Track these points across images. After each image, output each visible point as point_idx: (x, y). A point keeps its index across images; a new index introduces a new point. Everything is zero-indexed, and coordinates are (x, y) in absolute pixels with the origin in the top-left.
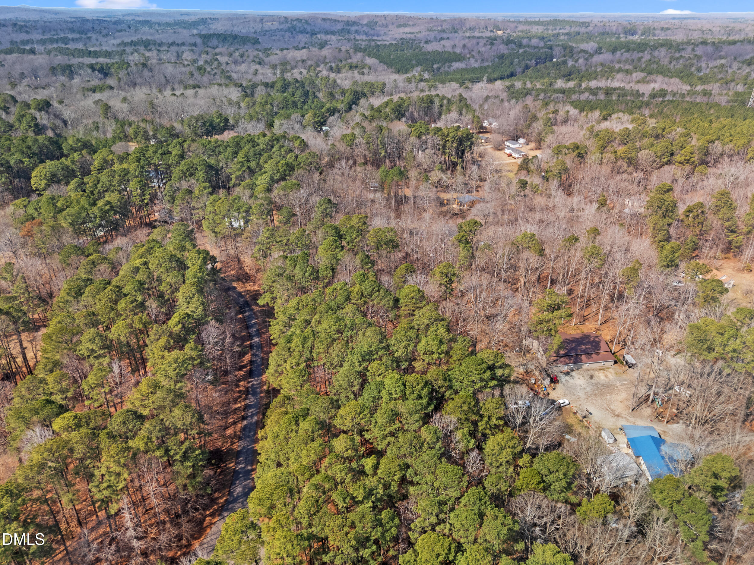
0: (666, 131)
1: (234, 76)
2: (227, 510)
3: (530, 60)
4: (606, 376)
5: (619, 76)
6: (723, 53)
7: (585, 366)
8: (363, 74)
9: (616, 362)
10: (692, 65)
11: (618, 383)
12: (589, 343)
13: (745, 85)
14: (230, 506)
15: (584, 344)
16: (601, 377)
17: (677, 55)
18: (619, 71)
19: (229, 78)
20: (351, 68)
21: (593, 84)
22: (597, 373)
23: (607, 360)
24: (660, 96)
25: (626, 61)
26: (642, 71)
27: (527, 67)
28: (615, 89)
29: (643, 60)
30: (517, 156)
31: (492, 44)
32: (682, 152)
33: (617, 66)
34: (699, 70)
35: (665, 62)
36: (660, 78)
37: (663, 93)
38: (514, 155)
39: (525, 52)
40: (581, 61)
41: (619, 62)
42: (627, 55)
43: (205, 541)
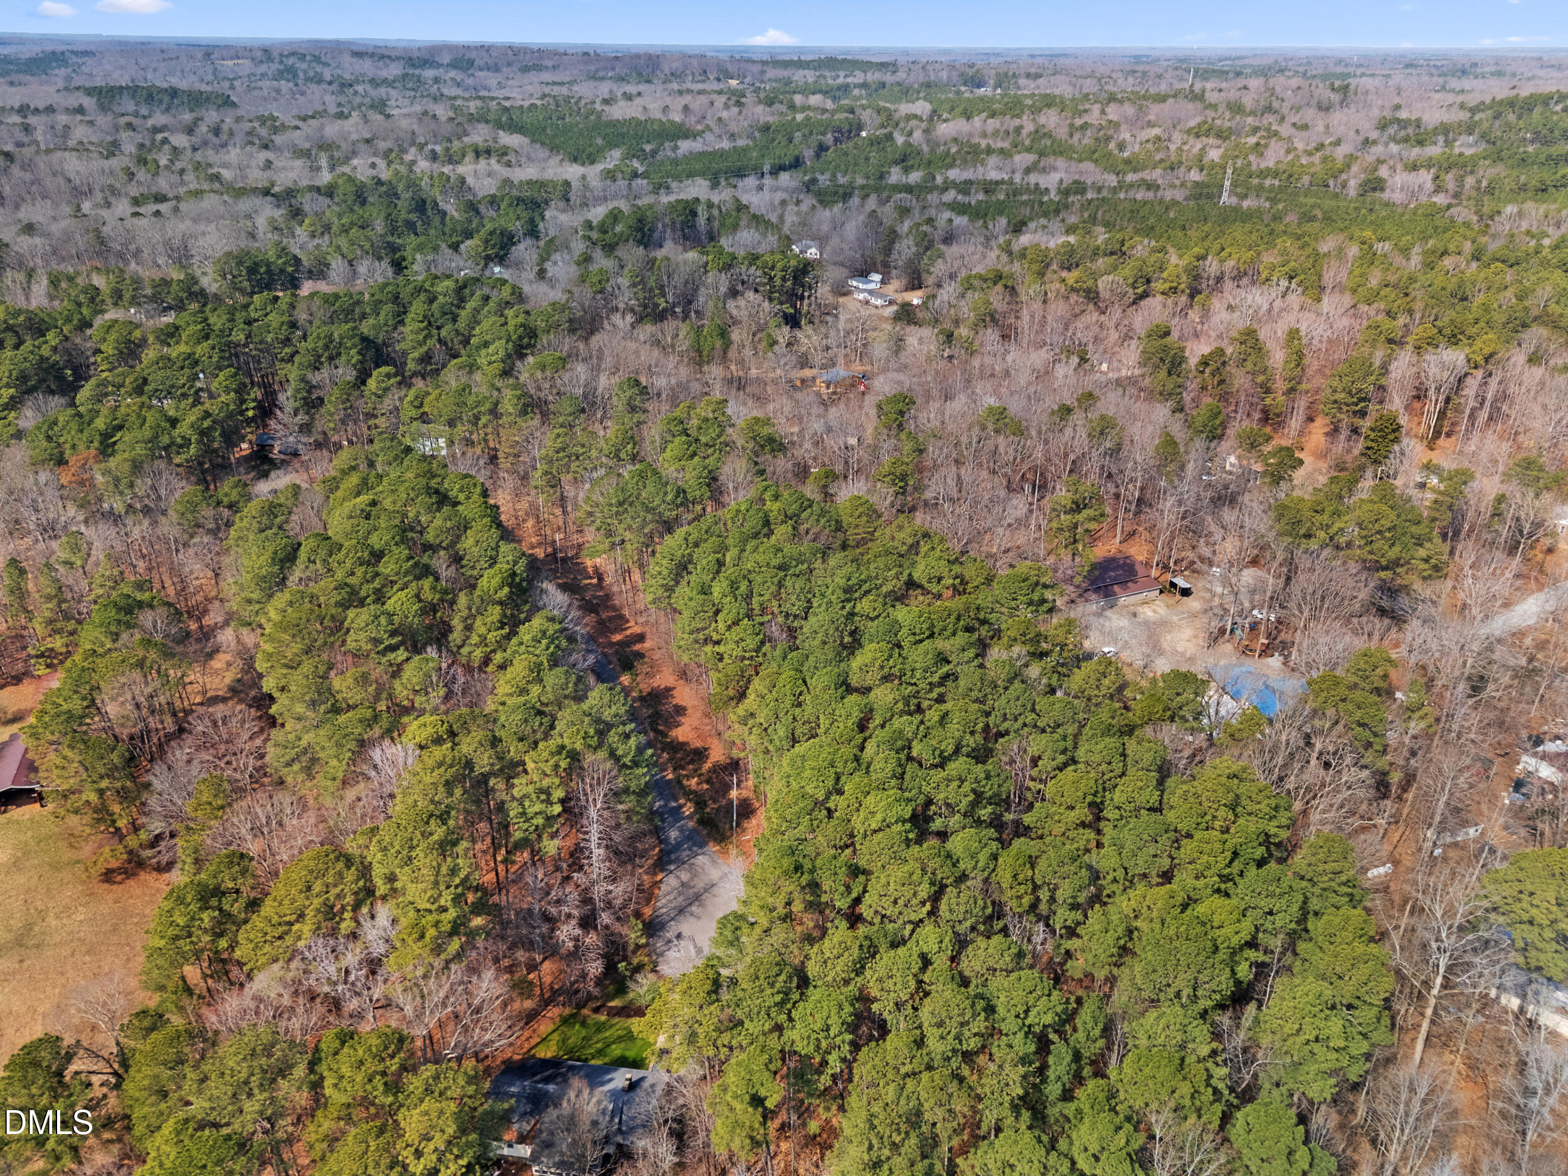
0: (1127, 245)
1: (227, 174)
2: (670, 862)
3: (824, 134)
4: (1154, 611)
5: (993, 160)
6: (1152, 117)
7: (1122, 601)
8: (509, 164)
9: (1161, 592)
10: (1108, 139)
11: (1175, 618)
12: (1119, 567)
13: (1202, 170)
14: (673, 857)
15: (1112, 570)
16: (1147, 612)
17: (1078, 122)
18: (989, 151)
19: (217, 177)
20: (478, 154)
21: (954, 174)
22: (1140, 609)
23: (1148, 587)
24: (1075, 193)
25: (996, 133)
26: (1029, 150)
27: (822, 148)
28: (997, 183)
29: (1024, 132)
30: (879, 302)
31: (739, 104)
32: (1165, 275)
33: (983, 143)
34: (1121, 147)
35: (1062, 133)
36: (1061, 163)
37: (1079, 188)
38: (873, 301)
39: (808, 119)
40: (918, 135)
41: (984, 135)
42: (993, 124)
43: (659, 904)
